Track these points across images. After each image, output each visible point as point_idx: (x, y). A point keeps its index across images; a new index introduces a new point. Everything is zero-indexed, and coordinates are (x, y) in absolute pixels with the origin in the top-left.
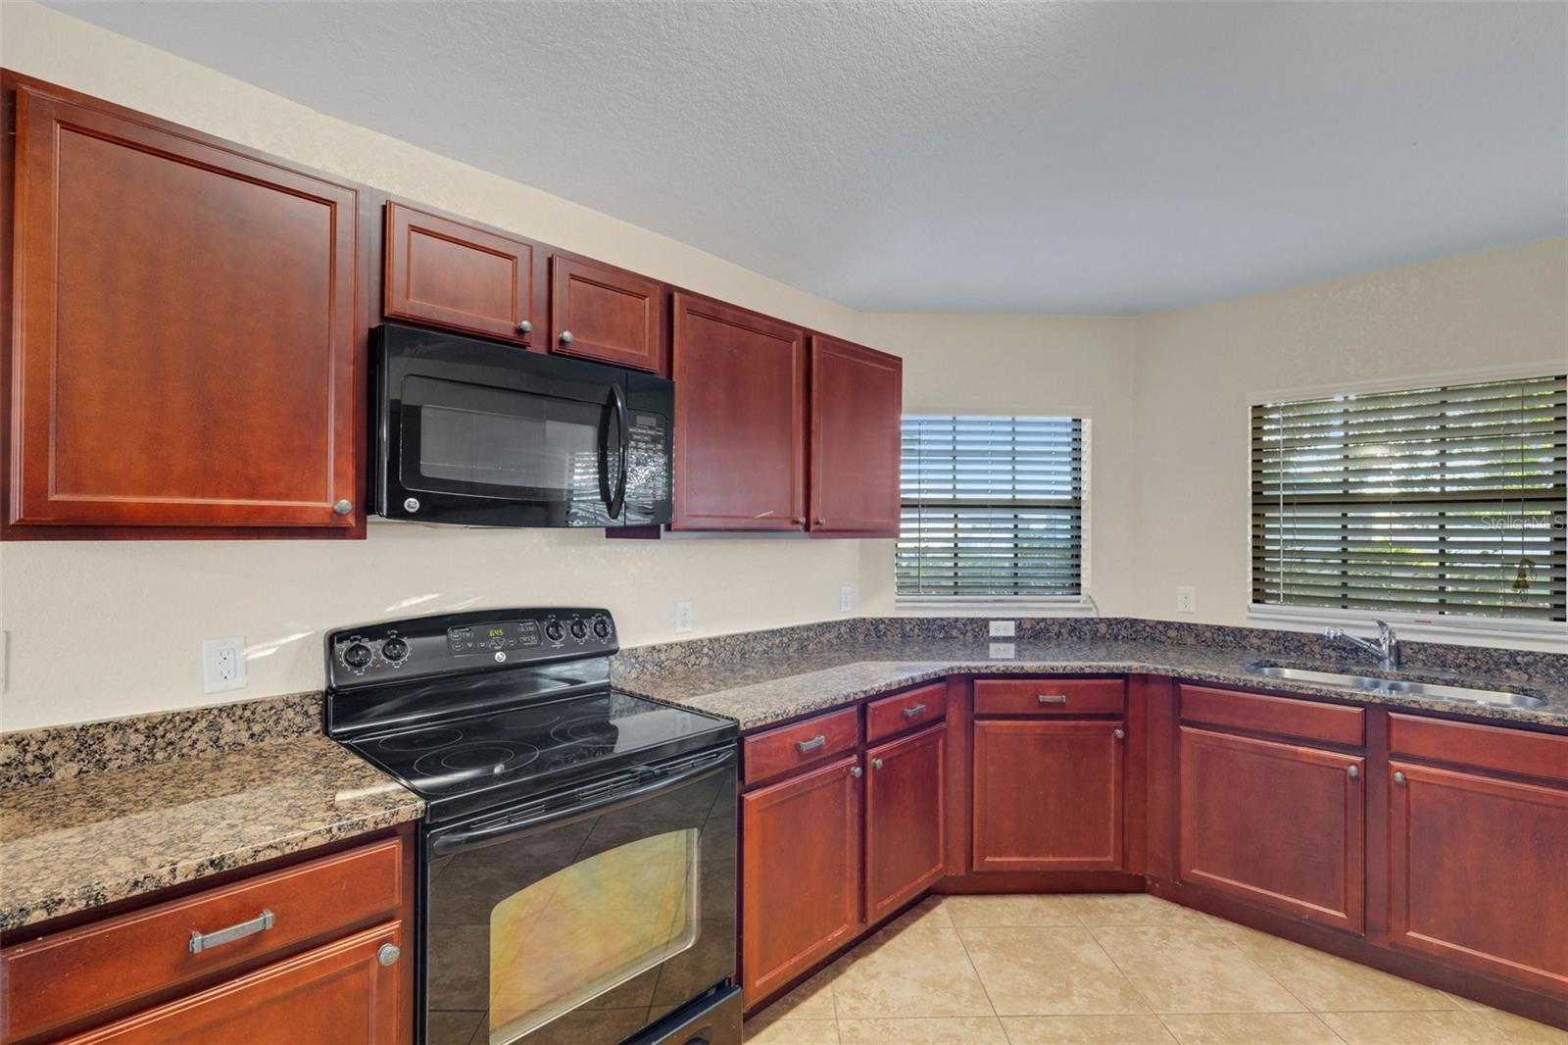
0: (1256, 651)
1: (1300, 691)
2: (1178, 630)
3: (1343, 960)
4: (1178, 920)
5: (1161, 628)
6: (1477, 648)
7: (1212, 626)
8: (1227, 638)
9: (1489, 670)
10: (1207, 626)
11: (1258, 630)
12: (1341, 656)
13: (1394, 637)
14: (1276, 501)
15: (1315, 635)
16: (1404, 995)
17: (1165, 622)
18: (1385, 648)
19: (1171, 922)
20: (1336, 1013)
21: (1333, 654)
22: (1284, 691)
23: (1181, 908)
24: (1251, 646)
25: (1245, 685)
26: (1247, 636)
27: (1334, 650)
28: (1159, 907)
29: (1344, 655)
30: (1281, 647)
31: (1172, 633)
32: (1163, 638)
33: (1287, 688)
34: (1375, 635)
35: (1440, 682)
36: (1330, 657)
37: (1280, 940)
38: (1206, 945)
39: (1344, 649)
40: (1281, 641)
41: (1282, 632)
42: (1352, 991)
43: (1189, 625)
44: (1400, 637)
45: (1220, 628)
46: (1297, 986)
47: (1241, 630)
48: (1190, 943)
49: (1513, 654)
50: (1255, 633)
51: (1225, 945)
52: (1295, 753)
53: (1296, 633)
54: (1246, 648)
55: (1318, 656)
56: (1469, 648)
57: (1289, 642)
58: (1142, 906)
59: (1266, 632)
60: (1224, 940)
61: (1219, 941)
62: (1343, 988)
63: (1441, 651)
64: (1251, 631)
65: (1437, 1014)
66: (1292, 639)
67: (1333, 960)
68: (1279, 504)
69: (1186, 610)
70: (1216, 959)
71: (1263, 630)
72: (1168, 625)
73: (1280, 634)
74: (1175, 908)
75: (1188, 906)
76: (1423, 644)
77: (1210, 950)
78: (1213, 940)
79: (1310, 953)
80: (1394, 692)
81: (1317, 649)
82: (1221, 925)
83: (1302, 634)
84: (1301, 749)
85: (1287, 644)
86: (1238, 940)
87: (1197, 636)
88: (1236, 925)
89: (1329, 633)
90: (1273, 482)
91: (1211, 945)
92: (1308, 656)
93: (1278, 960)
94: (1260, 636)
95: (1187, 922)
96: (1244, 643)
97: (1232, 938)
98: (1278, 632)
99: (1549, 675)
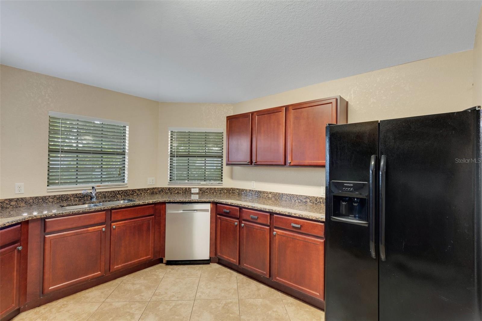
0: (51, 203)
1: (90, 211)
2: (16, 201)
3: (95, 287)
4: (43, 311)
5: (7, 202)
6: (112, 191)
7: (33, 197)
8: (40, 201)
9: (114, 196)
10: (31, 198)
11: (52, 196)
12: (80, 200)
13: (96, 191)
14: (59, 151)
15: (72, 194)
16: (113, 284)
17: (9, 199)
18: (94, 195)
19: (41, 313)
20: (107, 298)
21: (77, 199)
22: (86, 212)
23: (39, 307)
24: (49, 202)
25: (73, 213)
26: (48, 199)
27: (77, 198)
28: (32, 313)
29: (80, 199)
30: (60, 200)
31: (12, 203)
32: (8, 206)
33: (86, 211)
34: (91, 191)
35: (107, 201)
36: (76, 200)
37: (77, 293)
38: (60, 310)
39: (80, 197)
40: (61, 198)
41: (61, 195)
42: (105, 291)
43: (22, 199)
44: (97, 191)
45: (36, 198)
46: (94, 300)
47: (45, 197)
48: (55, 313)
49: (119, 191)
50: (51, 197)
51: (65, 306)
52: (88, 230)
53: (66, 195)
54: (47, 203)
55: (73, 201)
56: (110, 191)
57: (63, 198)
58: (25, 318)
59: (55, 196)
60: (64, 305)
61: (63, 306)
62: (102, 293)
63: (104, 193)
64: (50, 196)
65: (121, 283)
66: (64, 197)
67: (94, 288)
68: (59, 152)
69: (19, 192)
70: (68, 311)
71: (54, 196)
72: (11, 200)
73: (60, 196)
74: (37, 309)
75: (41, 305)
76: (101, 192)
77: (64, 310)
78: (61, 307)
79: (87, 291)
80: (96, 207)
81: (72, 198)
82: (58, 302)
83: (68, 194)
84: (89, 229)
85: (63, 199)
86: (67, 302)
87: (26, 202)
88: (61, 299)
89: (84, 192)
90: (58, 144)
91: (62, 309)
92: (70, 201)
93: (83, 298)
94: (53, 197)
95: (46, 310)
96: (46, 201)
97: (65, 303)
98: (59, 195)
99: (125, 195)
